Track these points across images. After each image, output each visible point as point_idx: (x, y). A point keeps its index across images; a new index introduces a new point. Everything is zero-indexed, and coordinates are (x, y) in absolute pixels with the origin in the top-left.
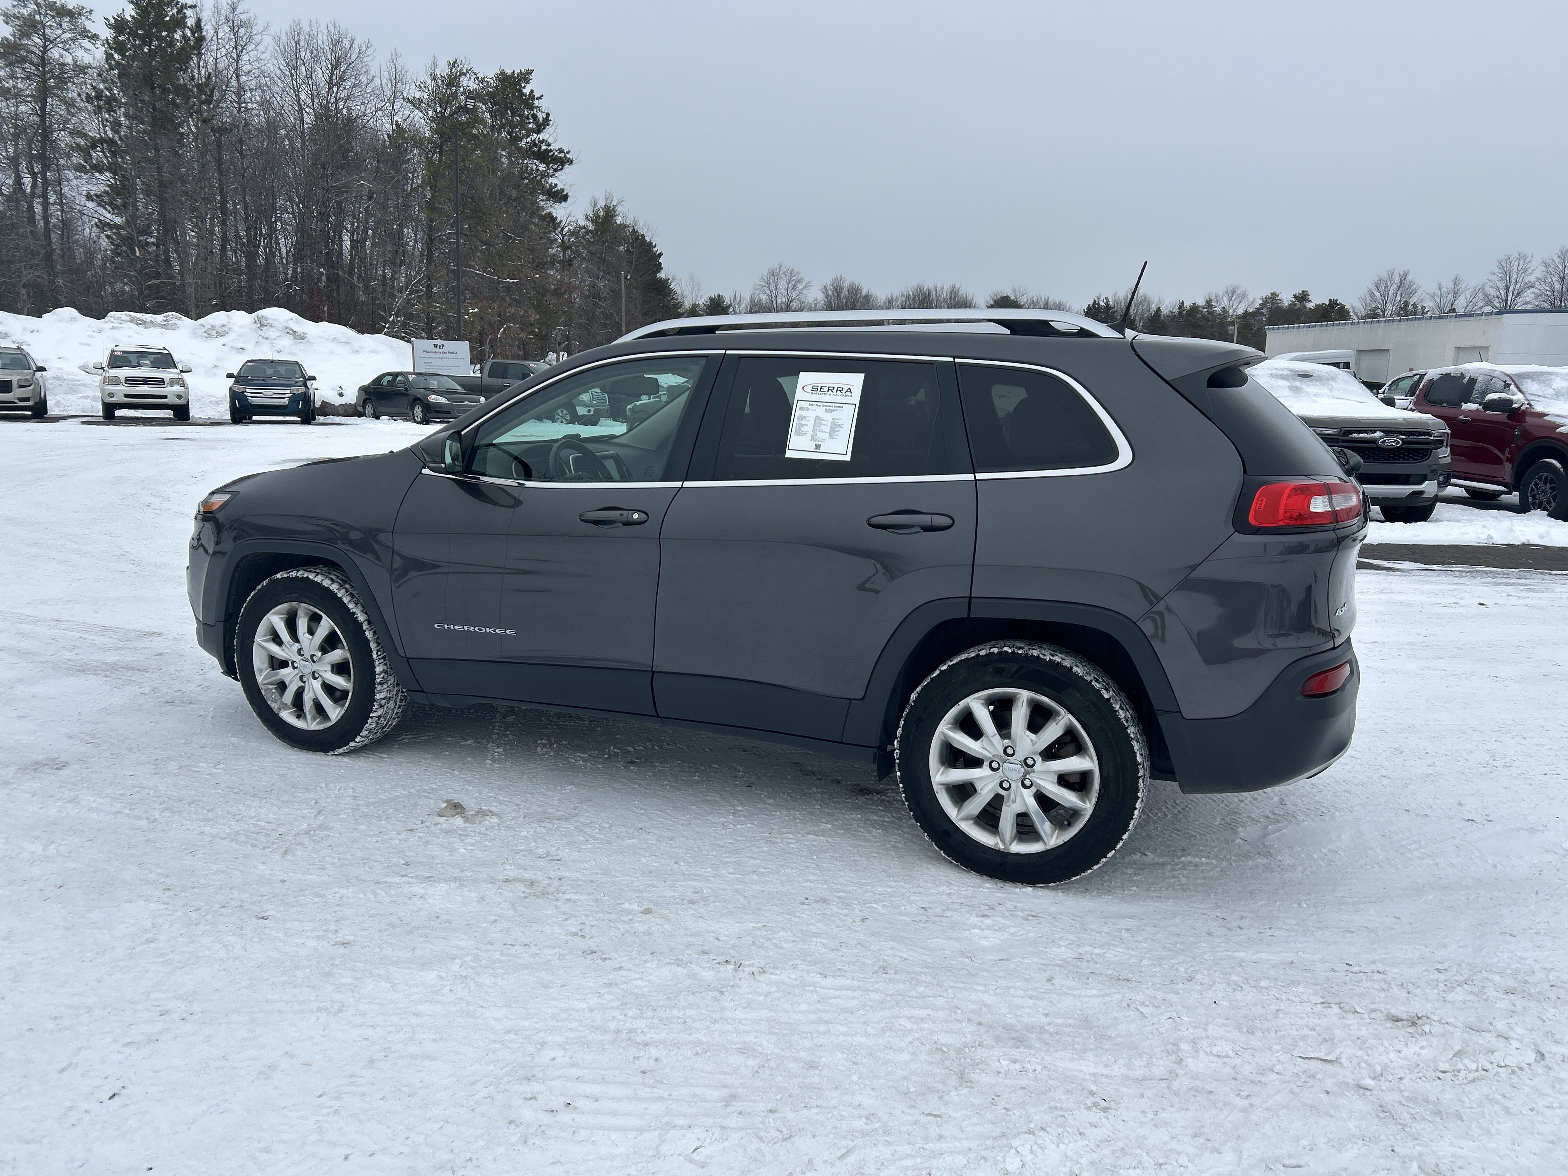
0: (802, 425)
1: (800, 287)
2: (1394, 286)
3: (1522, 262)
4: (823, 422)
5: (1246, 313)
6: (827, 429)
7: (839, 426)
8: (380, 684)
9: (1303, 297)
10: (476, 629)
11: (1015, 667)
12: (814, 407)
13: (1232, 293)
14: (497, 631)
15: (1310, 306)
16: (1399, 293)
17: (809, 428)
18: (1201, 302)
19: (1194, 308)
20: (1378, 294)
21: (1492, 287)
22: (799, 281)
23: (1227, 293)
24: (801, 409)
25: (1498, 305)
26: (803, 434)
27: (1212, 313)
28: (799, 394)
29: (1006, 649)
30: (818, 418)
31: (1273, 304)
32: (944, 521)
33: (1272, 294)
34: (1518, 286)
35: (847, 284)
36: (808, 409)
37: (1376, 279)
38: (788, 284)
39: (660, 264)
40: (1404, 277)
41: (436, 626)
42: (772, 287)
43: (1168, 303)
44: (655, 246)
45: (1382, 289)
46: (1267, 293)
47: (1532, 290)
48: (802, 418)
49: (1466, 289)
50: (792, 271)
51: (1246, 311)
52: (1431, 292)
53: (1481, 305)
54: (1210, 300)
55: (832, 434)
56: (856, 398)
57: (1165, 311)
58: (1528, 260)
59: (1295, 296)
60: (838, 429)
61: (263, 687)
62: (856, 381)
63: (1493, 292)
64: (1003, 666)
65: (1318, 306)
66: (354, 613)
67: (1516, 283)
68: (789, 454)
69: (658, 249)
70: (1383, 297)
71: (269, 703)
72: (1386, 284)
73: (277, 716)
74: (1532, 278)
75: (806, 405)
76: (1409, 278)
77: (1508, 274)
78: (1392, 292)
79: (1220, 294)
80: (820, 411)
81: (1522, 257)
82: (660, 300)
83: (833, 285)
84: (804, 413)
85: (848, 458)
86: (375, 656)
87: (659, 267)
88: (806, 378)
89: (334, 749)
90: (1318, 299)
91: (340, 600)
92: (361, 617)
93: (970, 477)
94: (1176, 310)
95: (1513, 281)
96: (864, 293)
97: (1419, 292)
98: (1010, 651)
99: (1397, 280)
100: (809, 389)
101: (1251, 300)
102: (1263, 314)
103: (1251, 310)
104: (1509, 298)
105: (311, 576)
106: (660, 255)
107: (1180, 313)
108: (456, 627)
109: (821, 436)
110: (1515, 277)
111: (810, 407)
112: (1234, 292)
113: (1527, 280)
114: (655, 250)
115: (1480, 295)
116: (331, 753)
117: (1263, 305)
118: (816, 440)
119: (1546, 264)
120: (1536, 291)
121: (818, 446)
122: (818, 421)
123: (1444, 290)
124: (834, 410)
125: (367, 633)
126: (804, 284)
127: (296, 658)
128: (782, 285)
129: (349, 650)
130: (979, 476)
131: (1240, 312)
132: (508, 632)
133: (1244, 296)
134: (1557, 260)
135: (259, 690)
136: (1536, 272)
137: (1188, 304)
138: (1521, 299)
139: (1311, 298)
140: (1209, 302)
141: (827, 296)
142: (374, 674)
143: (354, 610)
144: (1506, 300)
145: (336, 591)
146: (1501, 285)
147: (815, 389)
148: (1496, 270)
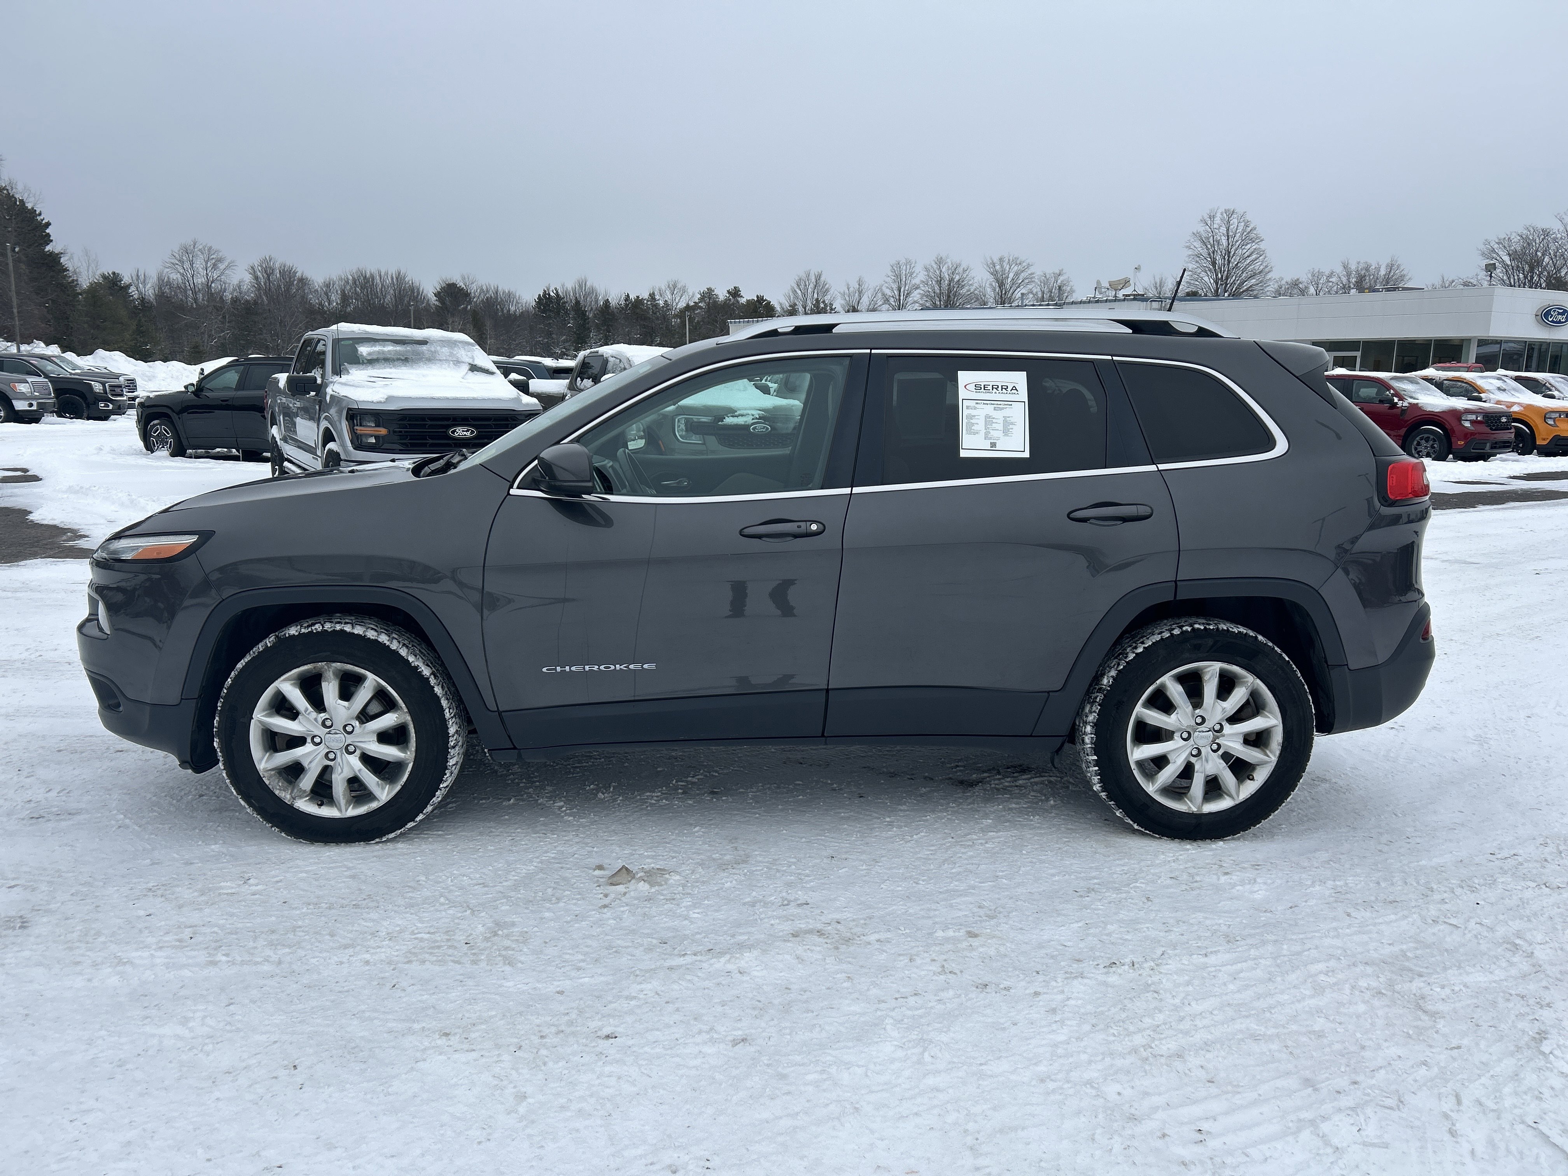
0: (973, 424)
1: (222, 266)
2: (812, 286)
3: (908, 267)
4: (994, 421)
5: (688, 308)
6: (1000, 427)
7: (1012, 424)
8: (454, 747)
9: (735, 293)
10: (602, 667)
11: (1210, 642)
12: (982, 406)
13: (673, 287)
14: (631, 667)
15: (743, 301)
16: (816, 292)
17: (980, 426)
18: (645, 295)
19: (639, 301)
20: (799, 292)
21: (887, 288)
22: (220, 260)
23: (669, 287)
24: (968, 407)
25: (893, 304)
26: (977, 433)
27: (656, 306)
28: (962, 393)
29: (1197, 626)
30: (987, 417)
31: (710, 298)
32: (1143, 510)
33: (708, 289)
34: (907, 287)
35: (277, 265)
36: (975, 408)
37: (797, 278)
38: (207, 262)
39: (48, 235)
40: (818, 277)
41: (544, 670)
42: (187, 265)
43: (614, 295)
44: (40, 214)
45: (802, 287)
46: (704, 289)
47: (918, 291)
48: (970, 417)
49: (868, 289)
50: (210, 248)
51: (688, 305)
52: (842, 291)
53: (881, 303)
54: (654, 294)
55: (1006, 432)
56: (1023, 394)
57: (613, 302)
58: (913, 265)
59: (729, 292)
60: (1011, 426)
61: (266, 774)
62: (1019, 379)
63: (888, 292)
64: (1200, 642)
65: (748, 301)
66: (417, 668)
67: (906, 285)
68: (963, 454)
69: (45, 217)
70: (804, 294)
71: (277, 792)
72: (805, 283)
73: (291, 807)
74: (916, 281)
75: (972, 403)
76: (822, 279)
77: (898, 277)
78: (810, 290)
79: (663, 288)
80: (989, 409)
81: (908, 262)
82: (52, 277)
83: (261, 266)
84: (973, 412)
85: (1027, 455)
86: (447, 715)
87: (47, 239)
88: (965, 377)
89: (381, 837)
90: (748, 295)
91: (396, 653)
92: (426, 671)
93: (1153, 468)
94: (623, 302)
95: (903, 283)
96: (299, 275)
97: (831, 292)
98: (1202, 628)
99: (813, 280)
100: (972, 387)
101: (691, 294)
102: (701, 308)
103: (692, 304)
104: (902, 298)
105: (348, 628)
106: (48, 224)
107: (627, 305)
108: (573, 668)
109: (994, 434)
110: (904, 279)
111: (976, 406)
112: (675, 286)
113: (913, 282)
114: (39, 218)
115: (880, 295)
116: (377, 840)
117: (702, 299)
118: (990, 438)
119: (927, 270)
120: (922, 292)
121: (993, 445)
122: (989, 420)
123: (851, 289)
124: (1003, 408)
125: (436, 689)
126: (226, 264)
127: (321, 731)
128: (199, 264)
129: (410, 712)
130: (1162, 467)
131: (682, 305)
132: (646, 666)
133: (684, 290)
134: (935, 266)
135: (260, 779)
136: (920, 277)
137: (632, 297)
138: (911, 299)
139: (742, 293)
140: (652, 296)
141: (256, 278)
142: (447, 736)
143: (416, 663)
144: (900, 300)
145: (388, 643)
146: (895, 286)
147: (978, 387)
148: (890, 274)
